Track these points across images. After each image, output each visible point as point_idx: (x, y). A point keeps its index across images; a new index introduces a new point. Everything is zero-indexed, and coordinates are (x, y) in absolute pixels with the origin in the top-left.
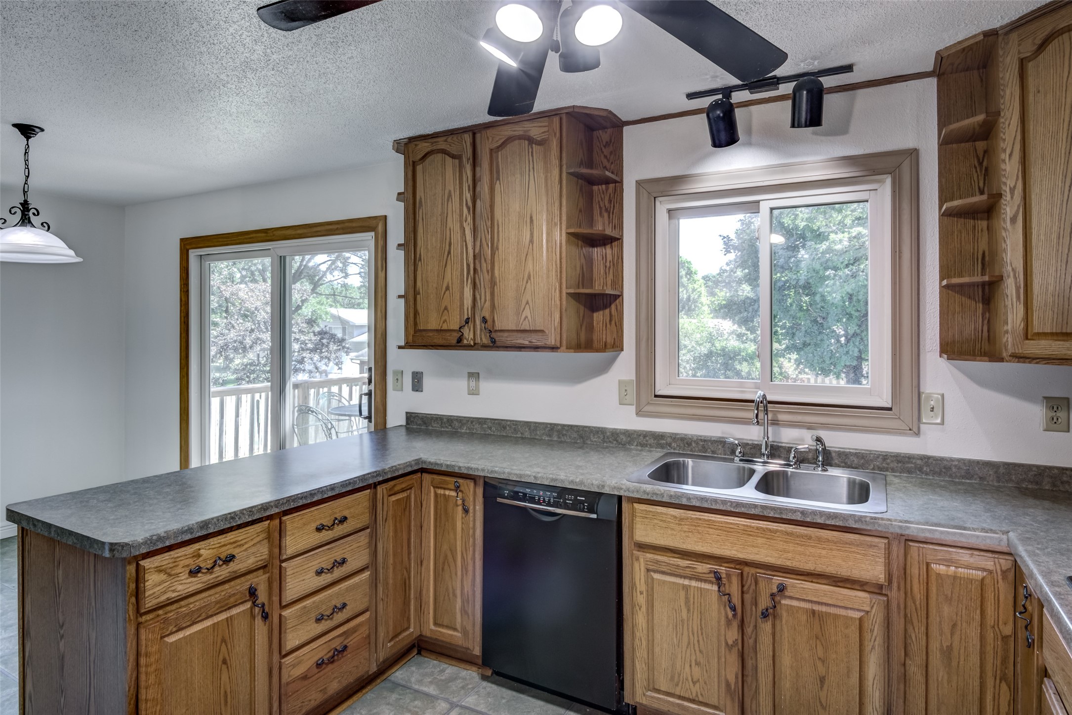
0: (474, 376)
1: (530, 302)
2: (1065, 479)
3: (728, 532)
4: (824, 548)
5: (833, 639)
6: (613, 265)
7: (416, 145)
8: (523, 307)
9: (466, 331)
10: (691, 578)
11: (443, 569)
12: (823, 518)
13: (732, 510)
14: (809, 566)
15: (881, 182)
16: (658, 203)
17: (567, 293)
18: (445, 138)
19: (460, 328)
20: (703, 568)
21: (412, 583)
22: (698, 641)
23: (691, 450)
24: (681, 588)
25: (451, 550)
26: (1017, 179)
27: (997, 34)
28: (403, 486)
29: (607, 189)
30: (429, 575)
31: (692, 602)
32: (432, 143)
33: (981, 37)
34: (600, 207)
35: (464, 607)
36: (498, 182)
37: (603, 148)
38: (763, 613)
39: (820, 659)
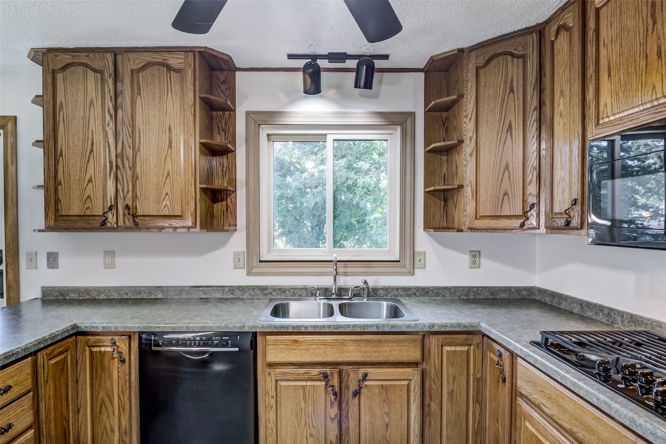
0: (110, 253)
1: (169, 194)
2: (479, 292)
3: (333, 345)
4: (388, 346)
5: (393, 400)
6: (229, 170)
7: (56, 56)
8: (163, 197)
9: (110, 215)
10: (307, 380)
11: (100, 412)
12: (389, 328)
13: (335, 331)
14: (381, 359)
15: (395, 130)
16: (261, 129)
17: (200, 188)
18: (87, 54)
19: (104, 214)
20: (315, 371)
21: (71, 429)
22: (312, 421)
23: (286, 296)
24: (300, 388)
25: (108, 395)
26: (473, 133)
27: (464, 51)
28: (61, 349)
29: (224, 115)
30: (87, 420)
31: (308, 396)
32: (73, 57)
33: (456, 52)
34: (218, 127)
35: (122, 438)
36: (139, 97)
37: (220, 85)
38: (353, 394)
39: (386, 413)
